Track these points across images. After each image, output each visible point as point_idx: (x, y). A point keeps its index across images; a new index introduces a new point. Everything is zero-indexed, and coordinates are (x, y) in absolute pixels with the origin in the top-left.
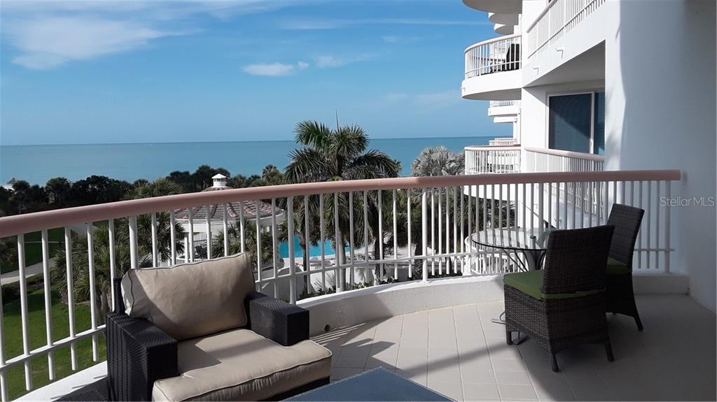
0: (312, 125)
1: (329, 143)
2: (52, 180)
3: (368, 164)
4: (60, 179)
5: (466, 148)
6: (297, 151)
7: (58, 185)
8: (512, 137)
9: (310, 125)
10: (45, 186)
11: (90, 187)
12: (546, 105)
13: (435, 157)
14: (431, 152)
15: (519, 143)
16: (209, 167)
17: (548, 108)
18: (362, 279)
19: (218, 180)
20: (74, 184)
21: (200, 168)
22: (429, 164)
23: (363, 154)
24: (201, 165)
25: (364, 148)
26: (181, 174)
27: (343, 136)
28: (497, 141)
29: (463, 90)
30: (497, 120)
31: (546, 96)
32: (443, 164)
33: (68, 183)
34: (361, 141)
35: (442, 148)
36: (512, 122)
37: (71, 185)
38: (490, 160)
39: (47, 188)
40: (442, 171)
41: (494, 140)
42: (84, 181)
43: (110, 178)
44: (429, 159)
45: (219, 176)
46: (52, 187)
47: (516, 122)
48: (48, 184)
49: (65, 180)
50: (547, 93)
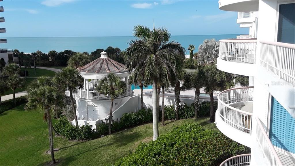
0: (141, 27)
1: (149, 37)
2: (50, 51)
3: (170, 48)
4: (53, 51)
5: (220, 40)
6: (132, 41)
7: (52, 54)
8: (249, 34)
9: (140, 27)
10: (47, 54)
11: (65, 54)
12: (277, 10)
13: (210, 44)
14: (208, 42)
15: (255, 38)
16: (112, 47)
17: (278, 13)
18: (169, 103)
19: (103, 54)
20: (59, 53)
21: (108, 48)
22: (206, 47)
23: (167, 43)
24: (109, 47)
25: (168, 40)
26: (100, 50)
27: (156, 33)
28: (241, 37)
29: (220, 3)
30: (242, 26)
31: (277, 4)
32: (213, 47)
33: (57, 53)
34: (166, 36)
35: (214, 39)
36: (249, 27)
37: (58, 54)
38: (237, 46)
39: (48, 54)
40: (213, 51)
41: (239, 36)
42: (63, 52)
43: (73, 51)
44: (206, 46)
45: (104, 52)
46: (50, 54)
47: (251, 27)
48: (49, 53)
49: (55, 51)
50: (278, 2)
